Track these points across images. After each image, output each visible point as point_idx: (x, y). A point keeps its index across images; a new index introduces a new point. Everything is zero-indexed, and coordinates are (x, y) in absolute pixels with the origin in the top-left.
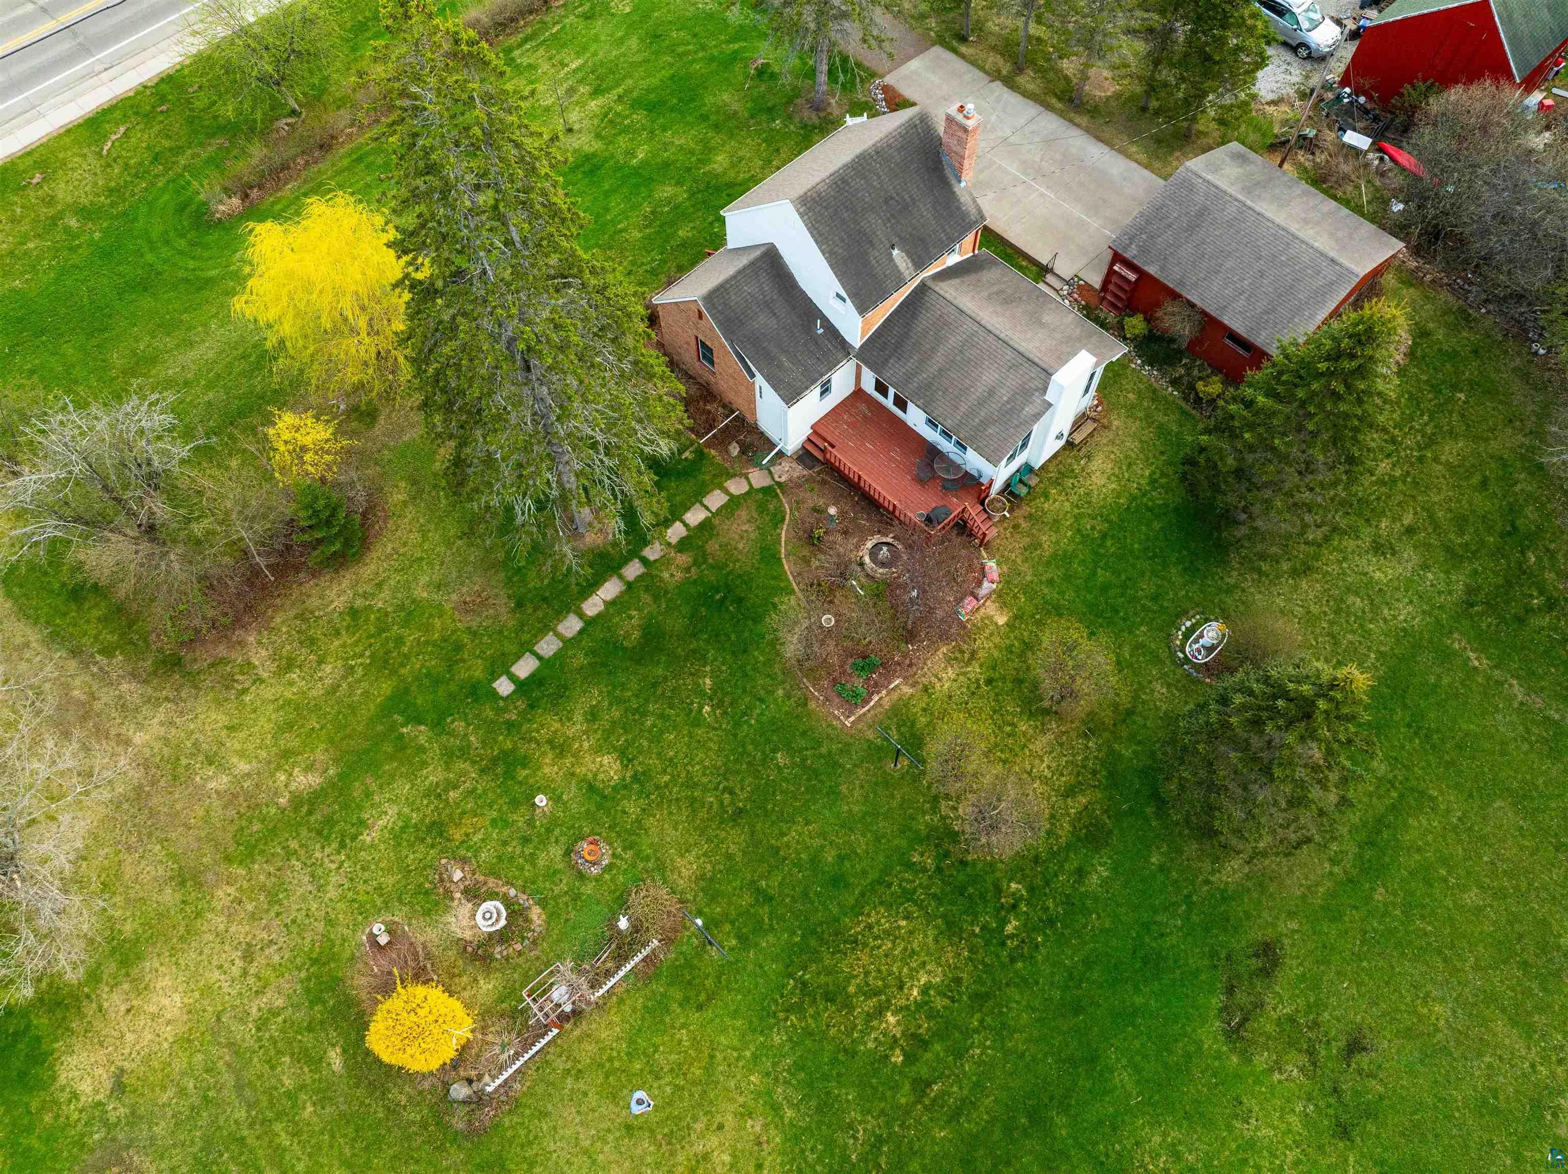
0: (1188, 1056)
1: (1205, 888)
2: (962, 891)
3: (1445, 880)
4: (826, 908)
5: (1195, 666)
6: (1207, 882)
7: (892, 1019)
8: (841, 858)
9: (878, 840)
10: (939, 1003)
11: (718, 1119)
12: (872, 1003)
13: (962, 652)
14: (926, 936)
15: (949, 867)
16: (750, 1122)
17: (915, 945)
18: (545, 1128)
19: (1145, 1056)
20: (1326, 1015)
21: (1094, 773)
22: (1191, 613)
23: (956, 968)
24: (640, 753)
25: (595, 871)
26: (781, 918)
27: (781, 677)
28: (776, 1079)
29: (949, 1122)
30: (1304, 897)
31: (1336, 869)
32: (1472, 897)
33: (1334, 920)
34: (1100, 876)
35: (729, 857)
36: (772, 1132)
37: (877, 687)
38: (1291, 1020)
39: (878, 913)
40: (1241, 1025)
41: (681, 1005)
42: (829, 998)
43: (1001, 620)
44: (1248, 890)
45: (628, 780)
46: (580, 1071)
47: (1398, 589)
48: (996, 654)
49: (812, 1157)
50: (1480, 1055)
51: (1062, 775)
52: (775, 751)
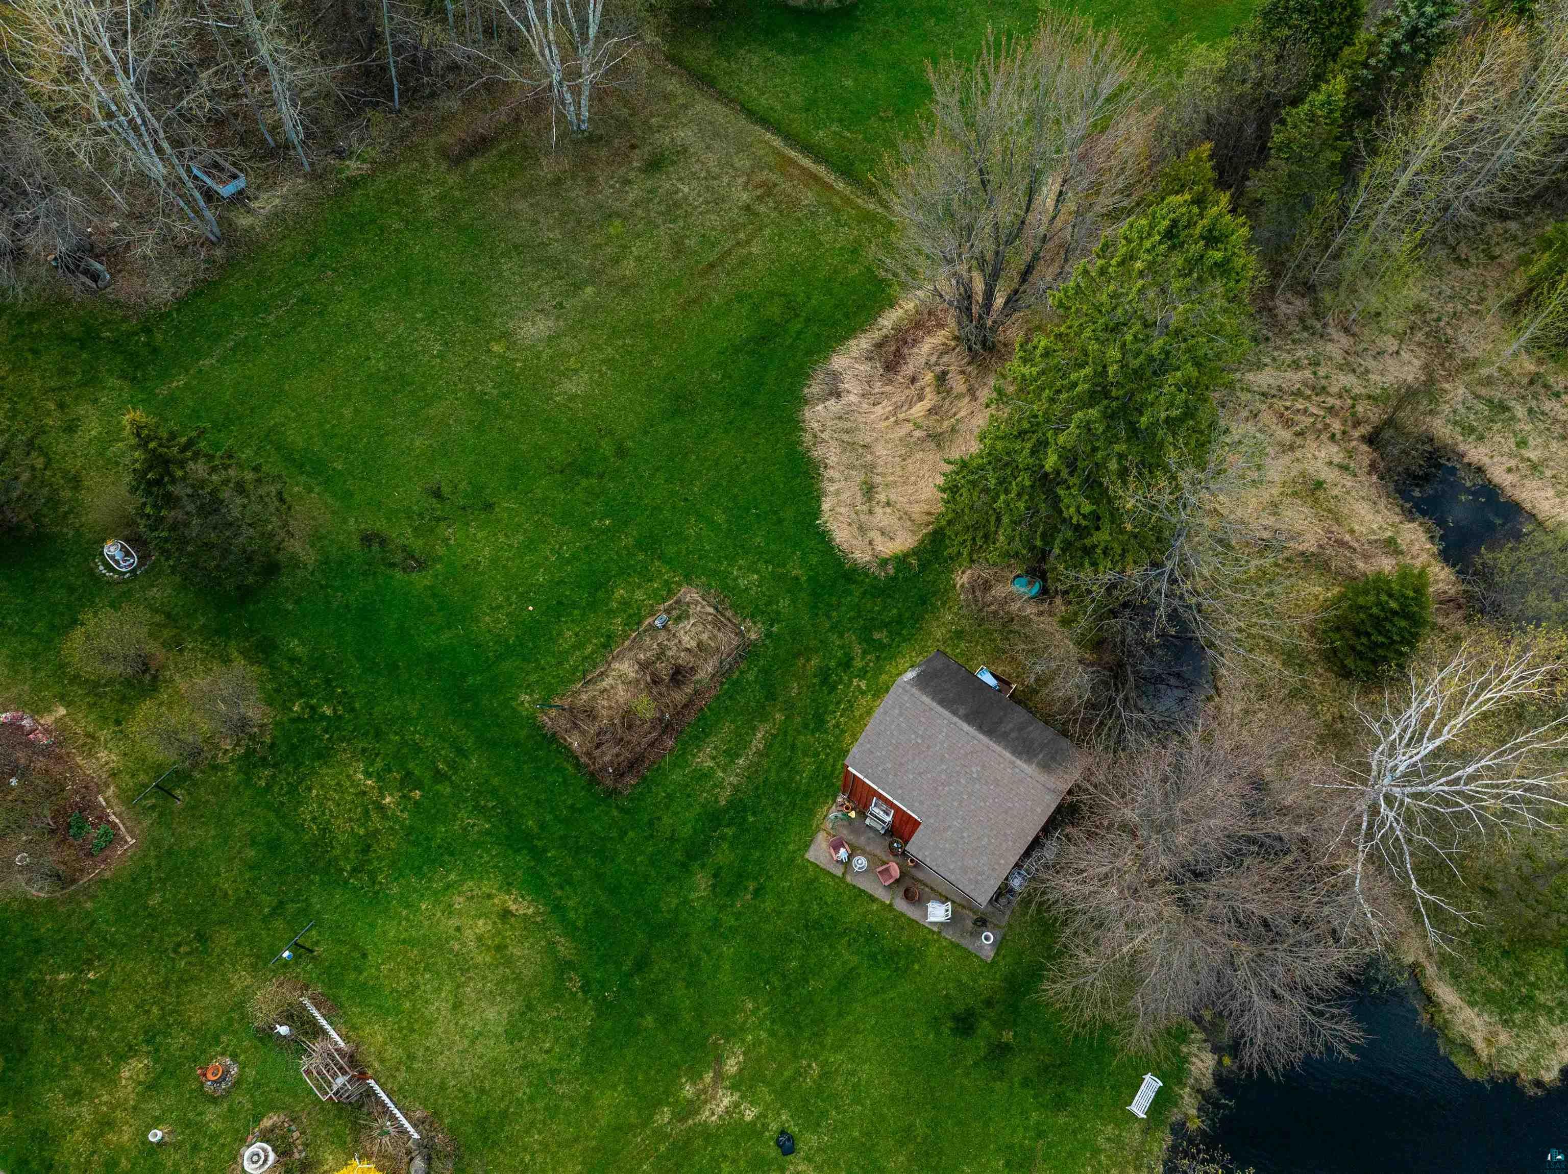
0: (434, 596)
1: (317, 574)
2: (293, 748)
3: (333, 426)
4: (295, 855)
5: (138, 566)
6: (312, 573)
7: (388, 800)
8: (253, 843)
9: (242, 814)
10: (379, 764)
11: (452, 932)
12: (374, 816)
13: (84, 744)
14: (327, 774)
15: (274, 757)
16: (457, 906)
17: (333, 783)
18: (453, 1083)
19: (432, 623)
20: (415, 508)
21: (214, 645)
22: (92, 565)
23: (354, 752)
24: (123, 1039)
25: (234, 1070)
26: (299, 892)
27: (74, 905)
28: (427, 889)
29: (467, 758)
30: (333, 512)
31: (316, 490)
32: (347, 412)
33: (352, 495)
34: (298, 646)
35: (238, 943)
36: (465, 888)
37: (102, 817)
38: (416, 529)
39: (304, 813)
40: (416, 561)
41: (361, 973)
42: (367, 849)
43: (62, 711)
44: (322, 547)
45: (150, 1048)
46: (408, 1057)
47: (109, 422)
48: (93, 716)
49: (486, 858)
50: (449, 426)
51: (211, 669)
52: (146, 908)
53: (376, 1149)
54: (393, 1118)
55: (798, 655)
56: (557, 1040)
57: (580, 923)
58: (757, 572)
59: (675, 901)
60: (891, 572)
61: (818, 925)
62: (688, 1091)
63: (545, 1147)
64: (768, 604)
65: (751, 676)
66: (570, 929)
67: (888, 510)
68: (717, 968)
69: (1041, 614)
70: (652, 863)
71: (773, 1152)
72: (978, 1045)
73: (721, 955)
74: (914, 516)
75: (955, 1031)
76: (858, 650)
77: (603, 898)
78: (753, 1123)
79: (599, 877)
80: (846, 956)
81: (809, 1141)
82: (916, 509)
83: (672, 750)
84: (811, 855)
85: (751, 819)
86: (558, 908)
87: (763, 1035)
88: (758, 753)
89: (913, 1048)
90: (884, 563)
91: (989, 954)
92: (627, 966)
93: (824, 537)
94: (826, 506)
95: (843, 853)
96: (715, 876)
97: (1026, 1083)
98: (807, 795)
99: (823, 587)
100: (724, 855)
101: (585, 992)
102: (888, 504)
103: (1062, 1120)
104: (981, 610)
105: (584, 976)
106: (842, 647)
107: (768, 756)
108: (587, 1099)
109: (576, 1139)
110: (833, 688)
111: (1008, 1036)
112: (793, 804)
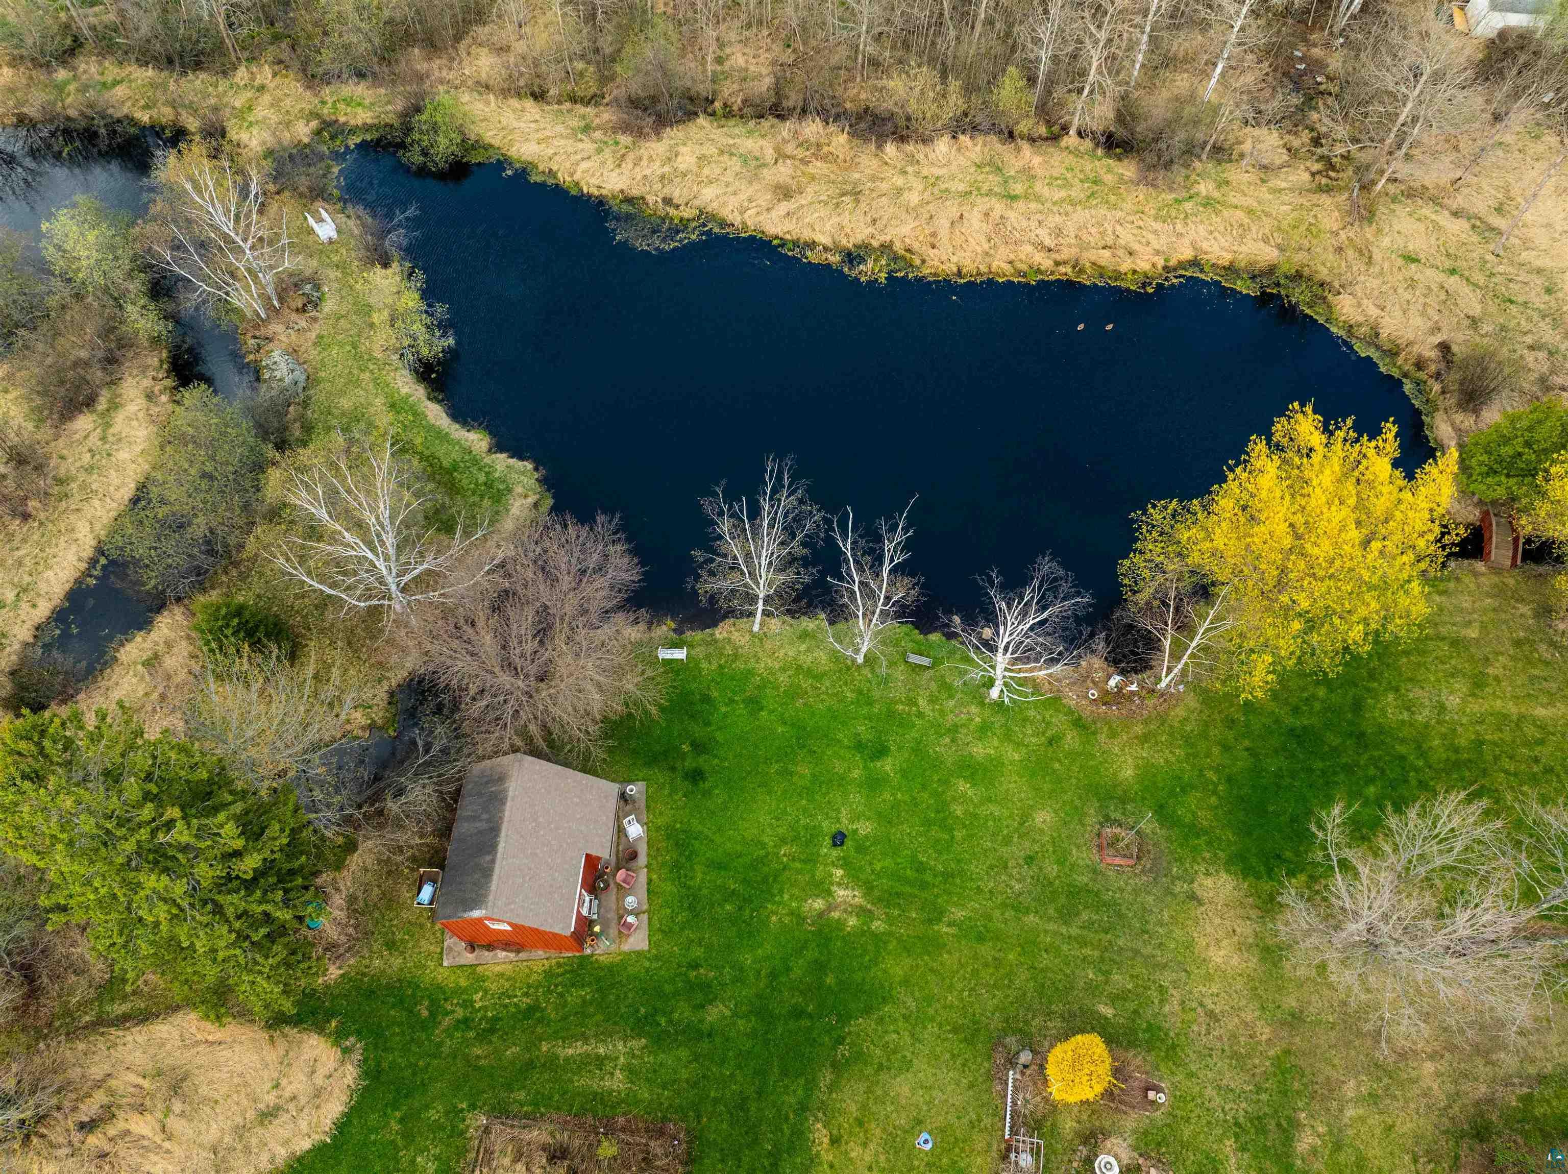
18: (964, 1081)
46: (973, 1128)
53: (1038, 1099)
54: (1014, 1103)
55: (477, 1068)
56: (886, 1032)
57: (802, 1081)
58: (413, 1162)
59: (740, 1022)
60: (352, 1039)
61: (691, 908)
62: (852, 921)
63: (951, 987)
64: (442, 1128)
65: (522, 1095)
66: (811, 1085)
67: (284, 1082)
68: (767, 958)
69: (337, 890)
70: (723, 1061)
71: (849, 843)
72: (701, 761)
73: (754, 962)
74: (282, 1052)
75: (704, 779)
76: (447, 1021)
77: (773, 1078)
78: (842, 867)
79: (760, 1093)
80: (699, 876)
81: (828, 827)
82: (272, 1056)
83: (624, 1114)
84: (644, 946)
85: (643, 1010)
86: (803, 1108)
87: (786, 897)
88: (586, 1040)
89: (731, 798)
90: (346, 1051)
91: (641, 785)
92: (805, 1023)
93: (343, 1126)
94: (306, 1145)
95: (631, 919)
96: (703, 1007)
97: (708, 724)
98: (599, 980)
99: (397, 1091)
100: (683, 1012)
101: (844, 1039)
102: (277, 1086)
103: (715, 694)
104: (358, 939)
105: (834, 1048)
106: (451, 1037)
107: (583, 1034)
108: (905, 982)
109: (932, 970)
110: (496, 1019)
111: (686, 748)
112: (612, 986)
